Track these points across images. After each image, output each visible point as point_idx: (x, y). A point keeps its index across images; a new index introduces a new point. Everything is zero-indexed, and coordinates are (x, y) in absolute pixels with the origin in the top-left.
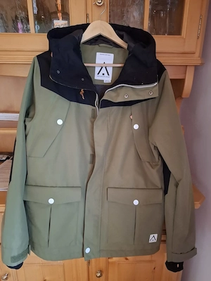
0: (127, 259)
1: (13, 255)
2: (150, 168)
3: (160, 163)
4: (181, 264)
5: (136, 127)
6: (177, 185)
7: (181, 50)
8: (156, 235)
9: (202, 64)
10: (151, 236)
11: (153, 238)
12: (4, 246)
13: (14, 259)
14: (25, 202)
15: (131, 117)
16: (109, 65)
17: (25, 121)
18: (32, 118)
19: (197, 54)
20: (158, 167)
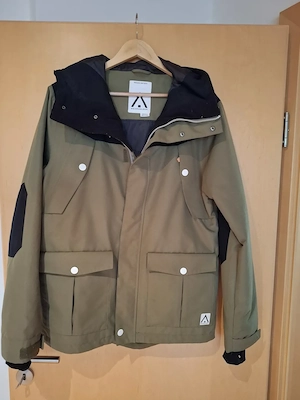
4: (243, 353)
5: (185, 173)
8: (208, 315)
10: (203, 315)
11: (205, 319)
15: (178, 159)
16: (146, 95)
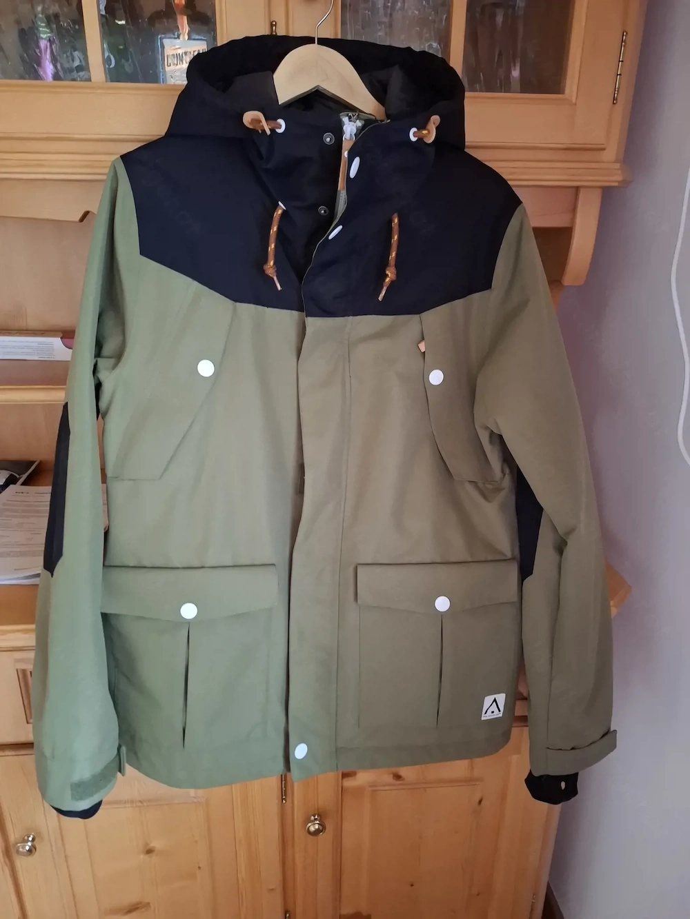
0: (398, 777)
1: (76, 778)
2: (480, 500)
3: (507, 482)
6: (561, 547)
7: (564, 139)
9: (625, 184)
12: (48, 752)
13: (80, 789)
14: (105, 617)
17: (95, 370)
18: (119, 356)
19: (611, 154)
20: (503, 494)
